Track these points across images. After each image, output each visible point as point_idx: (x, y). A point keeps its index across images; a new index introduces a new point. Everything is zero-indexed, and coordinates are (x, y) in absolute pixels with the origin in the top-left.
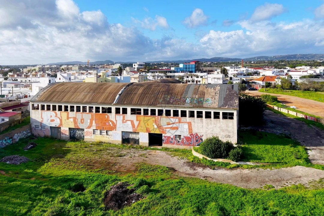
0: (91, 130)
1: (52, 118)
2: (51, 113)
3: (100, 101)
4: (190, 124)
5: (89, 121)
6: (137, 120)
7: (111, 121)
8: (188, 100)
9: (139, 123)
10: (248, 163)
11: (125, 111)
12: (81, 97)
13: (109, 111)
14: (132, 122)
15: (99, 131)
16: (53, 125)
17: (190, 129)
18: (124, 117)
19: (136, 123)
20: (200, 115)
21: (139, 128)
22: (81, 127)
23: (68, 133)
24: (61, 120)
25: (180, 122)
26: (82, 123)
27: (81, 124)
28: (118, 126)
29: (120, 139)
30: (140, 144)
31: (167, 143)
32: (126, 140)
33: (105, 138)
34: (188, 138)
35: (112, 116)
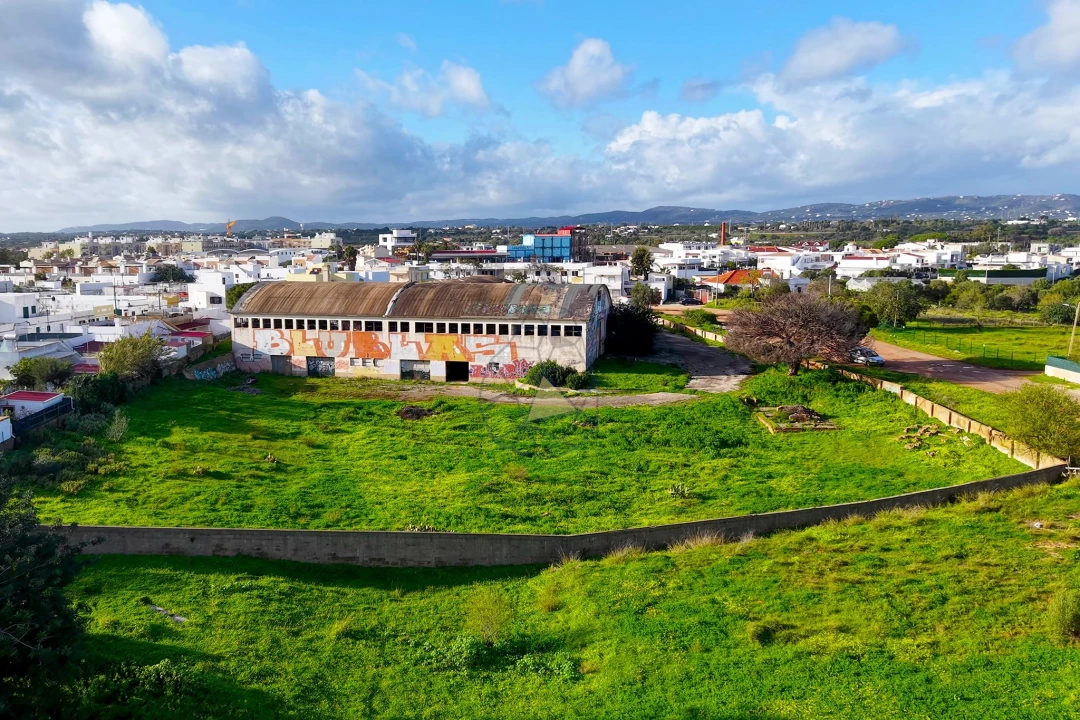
0: (347, 359)
1: (274, 342)
2: (272, 332)
3: (360, 311)
4: (513, 346)
5: (343, 344)
6: (426, 341)
7: (382, 344)
8: (512, 309)
9: (430, 346)
11: (405, 327)
12: (324, 305)
13: (378, 327)
14: (418, 344)
15: (360, 360)
16: (277, 352)
17: (514, 353)
18: (404, 337)
19: (425, 347)
20: (529, 331)
21: (430, 354)
22: (328, 353)
23: (304, 366)
24: (291, 345)
25: (498, 343)
26: (330, 347)
27: (329, 351)
28: (393, 352)
29: (398, 373)
30: (432, 379)
31: (476, 376)
32: (407, 374)
33: (371, 371)
34: (510, 368)
35: (384, 336)
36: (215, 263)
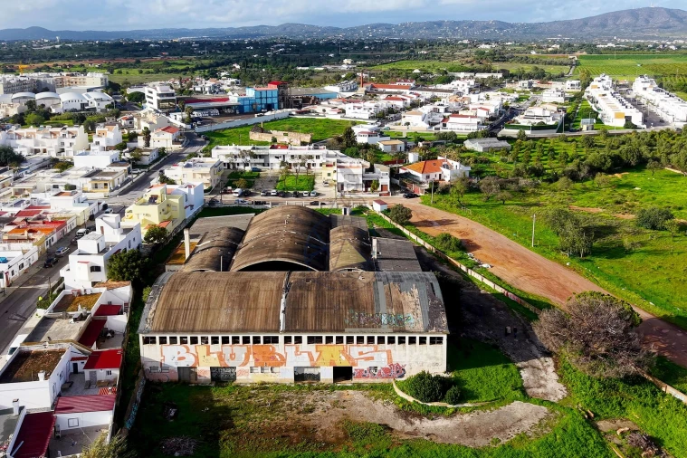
0: (247, 368)
1: (180, 356)
2: (178, 347)
3: (258, 327)
4: (389, 352)
5: (243, 356)
6: (317, 351)
7: (278, 354)
8: (384, 320)
9: (320, 354)
10: (466, 405)
11: (299, 340)
12: (223, 318)
13: (275, 340)
14: (310, 354)
15: (259, 368)
16: (183, 364)
17: (390, 358)
18: (297, 349)
19: (316, 355)
20: (402, 340)
21: (320, 361)
22: (230, 364)
23: (208, 376)
24: (197, 358)
25: (376, 351)
26: (233, 359)
27: (231, 361)
28: (288, 360)
29: (292, 377)
30: (322, 381)
31: (358, 377)
32: (299, 377)
33: (269, 377)
34: (386, 370)
35: (280, 347)
36: (34, 134)
